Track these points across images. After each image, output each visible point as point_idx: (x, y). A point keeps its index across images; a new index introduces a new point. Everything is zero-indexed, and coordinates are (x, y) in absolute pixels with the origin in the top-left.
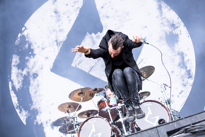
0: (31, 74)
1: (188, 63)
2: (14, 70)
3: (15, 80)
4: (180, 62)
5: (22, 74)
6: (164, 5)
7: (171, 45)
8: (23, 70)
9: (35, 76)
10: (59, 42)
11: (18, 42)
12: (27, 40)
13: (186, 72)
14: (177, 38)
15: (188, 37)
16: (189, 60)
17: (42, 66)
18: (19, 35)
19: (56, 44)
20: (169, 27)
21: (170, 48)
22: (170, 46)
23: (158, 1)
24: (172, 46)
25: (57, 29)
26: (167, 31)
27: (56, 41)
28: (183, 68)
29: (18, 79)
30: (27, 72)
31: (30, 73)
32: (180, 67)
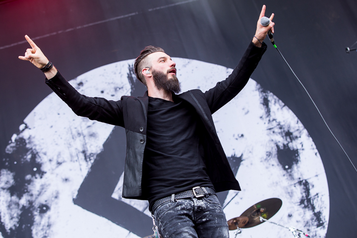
0: (36, 205)
1: (317, 200)
2: (4, 196)
3: (5, 214)
4: (303, 197)
5: (18, 204)
6: (272, 98)
7: (287, 167)
8: (20, 197)
9: (44, 209)
10: (88, 153)
11: (11, 149)
12: (28, 146)
13: (313, 215)
14: (297, 156)
15: (316, 154)
16: (317, 194)
17: (58, 193)
18: (14, 137)
19: (83, 158)
20: (283, 137)
21: (285, 172)
22: (285, 169)
23: (262, 92)
24: (288, 169)
25: (86, 132)
26: (279, 142)
27: (84, 152)
28: (309, 208)
29: (9, 211)
30: (29, 201)
31: (34, 204)
32: (303, 206)
